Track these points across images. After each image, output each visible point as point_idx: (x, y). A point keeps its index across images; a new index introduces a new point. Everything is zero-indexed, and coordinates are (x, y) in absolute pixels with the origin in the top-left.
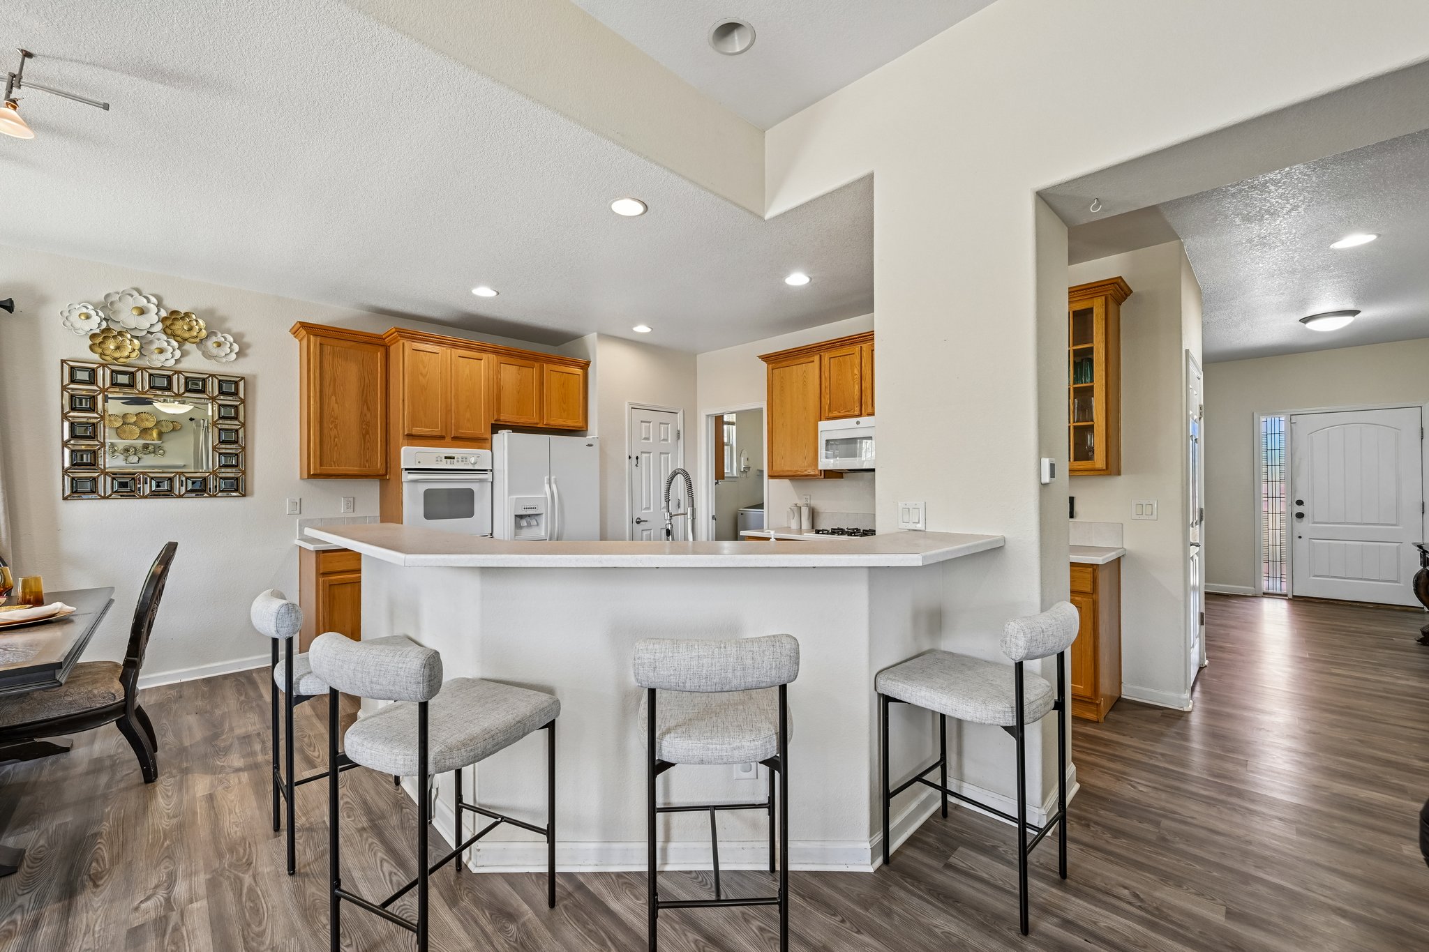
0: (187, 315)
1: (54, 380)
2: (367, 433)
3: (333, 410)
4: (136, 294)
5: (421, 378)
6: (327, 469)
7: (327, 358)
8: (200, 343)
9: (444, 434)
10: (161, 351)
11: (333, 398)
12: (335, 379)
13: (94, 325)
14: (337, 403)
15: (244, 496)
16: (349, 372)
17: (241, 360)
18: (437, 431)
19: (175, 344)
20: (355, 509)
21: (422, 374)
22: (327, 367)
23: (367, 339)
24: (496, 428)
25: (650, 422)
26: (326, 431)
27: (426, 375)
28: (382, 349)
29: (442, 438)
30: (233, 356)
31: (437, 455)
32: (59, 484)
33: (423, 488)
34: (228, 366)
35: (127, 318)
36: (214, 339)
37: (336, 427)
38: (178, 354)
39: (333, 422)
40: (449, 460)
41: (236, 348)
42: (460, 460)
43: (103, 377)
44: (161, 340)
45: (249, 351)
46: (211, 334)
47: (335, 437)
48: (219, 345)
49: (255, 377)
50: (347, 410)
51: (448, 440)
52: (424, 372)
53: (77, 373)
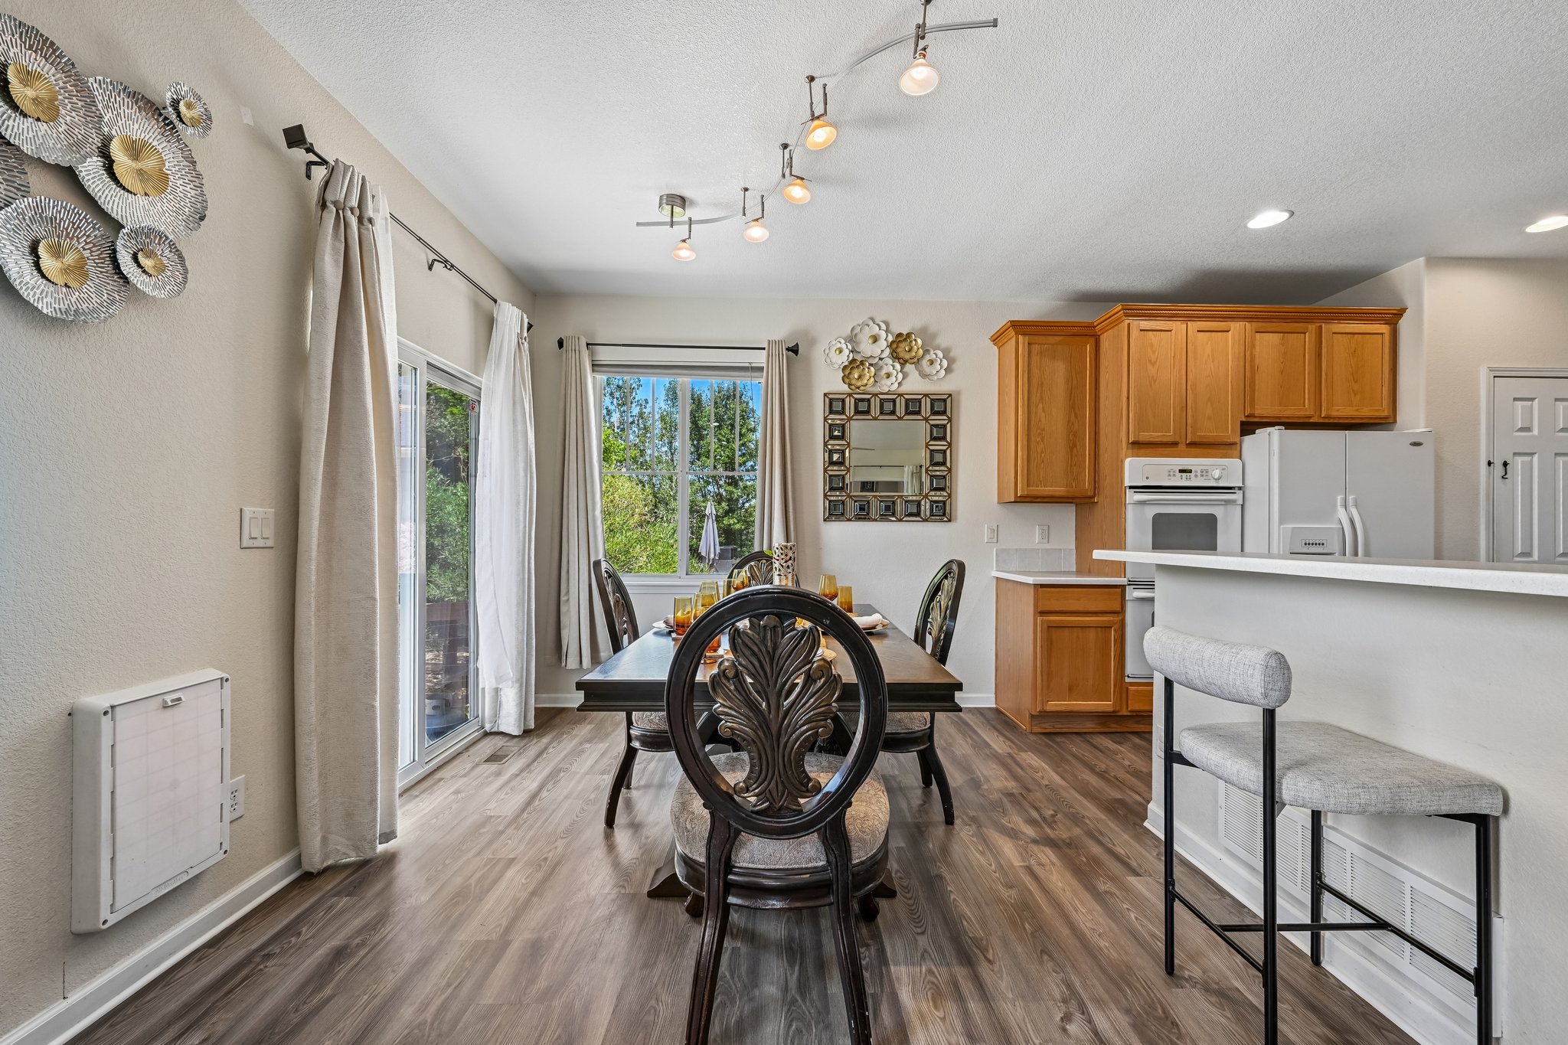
0: (909, 335)
1: (819, 408)
2: (1075, 445)
3: (1040, 421)
4: (871, 323)
5: (1149, 367)
6: (1034, 491)
7: (1035, 359)
8: (917, 362)
9: (1177, 439)
10: (888, 376)
11: (1041, 406)
12: (1042, 383)
13: (844, 359)
14: (1044, 411)
15: (950, 520)
16: (1057, 371)
17: (951, 376)
18: (1169, 436)
19: (898, 366)
20: (1050, 539)
21: (1150, 361)
22: (1035, 371)
23: (1075, 330)
24: (1248, 427)
25: (1532, 399)
26: (1033, 445)
27: (1155, 362)
28: (1092, 340)
29: (1175, 444)
30: (943, 372)
31: (1169, 468)
32: (820, 506)
33: (1151, 512)
34: (940, 386)
35: (867, 349)
36: (928, 357)
37: (1043, 440)
38: (900, 376)
39: (1040, 434)
40: (1184, 475)
41: (945, 363)
42: (1199, 474)
43: (850, 404)
44: (890, 366)
45: (954, 366)
46: (926, 352)
47: (1042, 452)
48: (932, 362)
49: (959, 393)
50: (1054, 419)
51: (1182, 447)
52: (1153, 358)
53: (834, 404)
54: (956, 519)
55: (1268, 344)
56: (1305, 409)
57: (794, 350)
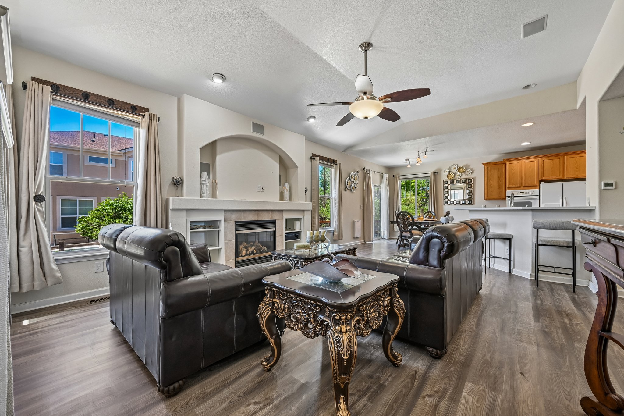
0: (462, 167)
1: (443, 183)
2: (500, 188)
3: (490, 183)
4: (454, 165)
6: (489, 198)
7: (489, 170)
8: (464, 172)
9: (520, 186)
10: (458, 175)
11: (491, 180)
12: (491, 175)
13: (447, 173)
15: (473, 204)
16: (495, 173)
17: (473, 174)
18: (518, 185)
19: (460, 174)
21: (513, 170)
22: (489, 173)
23: (500, 163)
24: (541, 182)
26: (489, 188)
28: (504, 165)
29: (520, 187)
30: (471, 173)
31: (517, 192)
32: (443, 203)
34: (470, 176)
35: (453, 170)
36: (467, 171)
37: (491, 187)
38: (461, 175)
40: (522, 193)
41: (471, 171)
42: (526, 193)
43: (449, 182)
44: (458, 173)
45: (474, 172)
46: (466, 170)
47: (491, 190)
48: (468, 172)
49: (475, 177)
50: (494, 183)
51: (522, 187)
52: (514, 169)
53: (446, 182)
54: (475, 204)
55: (548, 163)
56: (560, 176)
57: (437, 173)
